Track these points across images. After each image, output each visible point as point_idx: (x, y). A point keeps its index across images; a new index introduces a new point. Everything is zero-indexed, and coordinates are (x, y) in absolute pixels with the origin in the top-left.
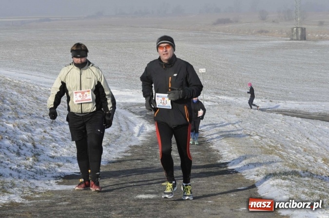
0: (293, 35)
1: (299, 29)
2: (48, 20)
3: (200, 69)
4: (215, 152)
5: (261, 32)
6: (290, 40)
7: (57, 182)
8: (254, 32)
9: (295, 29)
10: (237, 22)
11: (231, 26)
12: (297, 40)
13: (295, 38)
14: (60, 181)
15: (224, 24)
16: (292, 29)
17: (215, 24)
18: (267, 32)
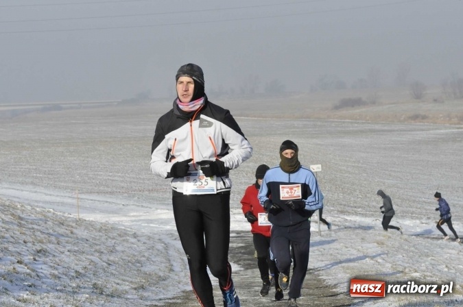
2: (57, 108)
3: (312, 166)
5: (416, 117)
8: (402, 119)
10: (374, 103)
11: (364, 109)
15: (353, 106)
17: (337, 108)
18: (424, 117)
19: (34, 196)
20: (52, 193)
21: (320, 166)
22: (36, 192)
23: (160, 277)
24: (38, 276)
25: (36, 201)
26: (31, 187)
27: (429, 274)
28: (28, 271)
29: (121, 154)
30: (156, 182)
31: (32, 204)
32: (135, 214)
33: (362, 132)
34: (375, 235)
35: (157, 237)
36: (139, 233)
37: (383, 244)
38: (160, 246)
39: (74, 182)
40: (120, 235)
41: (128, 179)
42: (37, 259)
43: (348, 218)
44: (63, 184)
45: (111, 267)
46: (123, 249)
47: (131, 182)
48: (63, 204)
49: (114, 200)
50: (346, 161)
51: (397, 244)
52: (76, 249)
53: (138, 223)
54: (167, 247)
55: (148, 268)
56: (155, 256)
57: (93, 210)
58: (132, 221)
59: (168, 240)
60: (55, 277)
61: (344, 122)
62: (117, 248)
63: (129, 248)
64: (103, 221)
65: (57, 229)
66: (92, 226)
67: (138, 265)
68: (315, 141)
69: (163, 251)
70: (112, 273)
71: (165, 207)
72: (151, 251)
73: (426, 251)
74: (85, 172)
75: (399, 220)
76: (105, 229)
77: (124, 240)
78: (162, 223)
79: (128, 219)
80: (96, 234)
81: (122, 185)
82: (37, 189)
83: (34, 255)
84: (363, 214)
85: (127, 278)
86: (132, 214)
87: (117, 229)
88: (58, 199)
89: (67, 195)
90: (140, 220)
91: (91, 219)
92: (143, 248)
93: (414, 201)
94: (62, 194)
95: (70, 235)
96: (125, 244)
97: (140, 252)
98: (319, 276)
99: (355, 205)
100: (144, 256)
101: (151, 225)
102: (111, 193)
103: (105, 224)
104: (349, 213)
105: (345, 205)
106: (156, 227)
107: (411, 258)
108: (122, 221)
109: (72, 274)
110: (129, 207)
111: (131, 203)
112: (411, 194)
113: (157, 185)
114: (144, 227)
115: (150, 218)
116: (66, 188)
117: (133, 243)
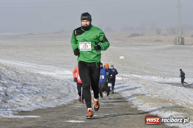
0: (176, 42)
1: (180, 38)
3: (120, 57)
4: (130, 103)
5: (157, 41)
6: (174, 45)
7: (14, 114)
8: (153, 41)
9: (178, 38)
10: (143, 35)
11: (139, 37)
12: (179, 44)
13: (178, 43)
14: (17, 113)
15: (136, 36)
16: (176, 39)
17: (130, 37)
18: (160, 41)
19: (22, 65)
20: (29, 64)
21: (123, 57)
22: (23, 63)
23: (66, 94)
24: (23, 93)
25: (23, 67)
26: (21, 62)
27: (160, 96)
28: (20, 91)
29: (53, 51)
30: (66, 61)
31: (22, 67)
32: (58, 72)
33: (138, 45)
34: (142, 81)
35: (65, 80)
36: (59, 79)
37: (145, 85)
38: (66, 84)
39: (37, 60)
40: (52, 79)
41: (56, 60)
42: (23, 87)
43: (133, 75)
44: (33, 61)
45: (49, 91)
46: (53, 84)
47: (57, 61)
48: (33, 68)
49: (51, 67)
50: (133, 55)
51: (150, 85)
52: (37, 84)
53: (59, 75)
54: (69, 84)
55: (62, 91)
56: (65, 87)
57: (43, 70)
58: (57, 75)
59: (69, 82)
60: (29, 93)
61: (132, 42)
62: (51, 84)
63: (55, 84)
64: (47, 74)
65: (30, 77)
66: (43, 76)
67: (58, 90)
68: (122, 48)
69: (67, 85)
70: (49, 93)
71: (68, 70)
72: (63, 85)
73: (160, 88)
74: (41, 57)
75: (150, 77)
76: (47, 77)
77: (54, 81)
78: (67, 76)
79: (56, 74)
80: (44, 79)
81: (54, 62)
82: (24, 63)
83: (22, 86)
84: (138, 74)
85: (54, 95)
86: (57, 72)
87: (52, 77)
88: (31, 66)
89: (34, 65)
90: (60, 74)
91: (42, 74)
92: (60, 84)
93: (156, 70)
94: (32, 64)
95: (35, 78)
96: (54, 83)
97: (59, 86)
98: (122, 95)
99: (135, 71)
100: (61, 87)
101: (63, 76)
102: (50, 65)
103: (47, 76)
104: (133, 74)
105: (132, 71)
106: (65, 77)
107: (154, 90)
108: (53, 75)
109: (35, 93)
110: (56, 70)
111: (57, 68)
112: (155, 68)
113: (66, 62)
114: (61, 77)
115: (63, 74)
116: (34, 62)
117: (57, 82)
